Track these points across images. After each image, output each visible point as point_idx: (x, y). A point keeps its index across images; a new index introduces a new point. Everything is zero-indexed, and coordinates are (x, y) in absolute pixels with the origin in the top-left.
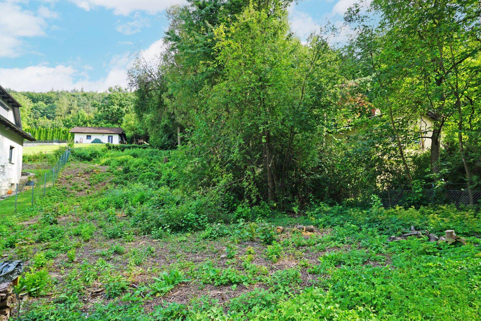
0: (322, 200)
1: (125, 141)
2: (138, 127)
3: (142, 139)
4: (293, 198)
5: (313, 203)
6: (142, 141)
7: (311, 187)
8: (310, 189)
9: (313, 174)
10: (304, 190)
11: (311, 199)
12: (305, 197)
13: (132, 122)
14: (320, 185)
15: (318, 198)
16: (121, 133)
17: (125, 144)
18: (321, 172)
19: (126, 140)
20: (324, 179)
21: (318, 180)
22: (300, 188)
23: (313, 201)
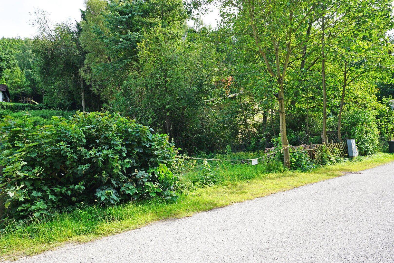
0: (202, 150)
1: (8, 99)
2: (25, 85)
3: (29, 97)
4: (184, 149)
5: (196, 152)
6: (29, 99)
7: (195, 142)
8: (195, 144)
9: (197, 134)
10: (190, 145)
11: (195, 150)
12: (191, 149)
13: (18, 79)
14: (201, 141)
15: (200, 149)
16: (5, 90)
17: (10, 102)
18: (202, 132)
19: (9, 97)
20: (203, 137)
21: (200, 138)
22: (188, 143)
23: (196, 151)
